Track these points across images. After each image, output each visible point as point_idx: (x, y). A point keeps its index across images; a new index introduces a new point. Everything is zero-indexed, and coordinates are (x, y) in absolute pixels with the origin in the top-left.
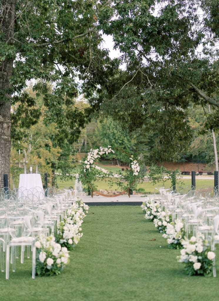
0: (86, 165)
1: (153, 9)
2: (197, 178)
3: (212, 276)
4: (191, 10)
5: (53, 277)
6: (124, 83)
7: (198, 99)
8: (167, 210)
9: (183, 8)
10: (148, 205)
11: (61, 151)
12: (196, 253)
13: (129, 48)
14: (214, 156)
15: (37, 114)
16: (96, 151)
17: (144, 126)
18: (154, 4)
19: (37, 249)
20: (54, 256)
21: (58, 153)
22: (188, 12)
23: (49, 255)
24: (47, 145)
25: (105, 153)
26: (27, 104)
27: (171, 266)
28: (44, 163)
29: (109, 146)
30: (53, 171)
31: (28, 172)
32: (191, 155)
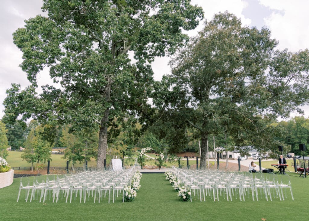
0: (140, 155)
1: (169, 88)
2: (189, 159)
3: (190, 201)
4: (185, 88)
5: (131, 202)
6: (157, 118)
7: (189, 125)
8: (175, 176)
9: (182, 87)
10: (168, 173)
11: (127, 146)
12: (184, 193)
13: (159, 104)
14: (199, 149)
15: (119, 131)
16: (145, 149)
17: (166, 137)
18: (170, 86)
19: (125, 191)
20: (131, 194)
21: (126, 147)
22: (184, 89)
23: (129, 193)
24: (121, 144)
25: (149, 150)
26: (114, 127)
27: (175, 198)
28: (119, 152)
29: (151, 147)
30: (123, 156)
31: (115, 158)
32: (189, 149)
